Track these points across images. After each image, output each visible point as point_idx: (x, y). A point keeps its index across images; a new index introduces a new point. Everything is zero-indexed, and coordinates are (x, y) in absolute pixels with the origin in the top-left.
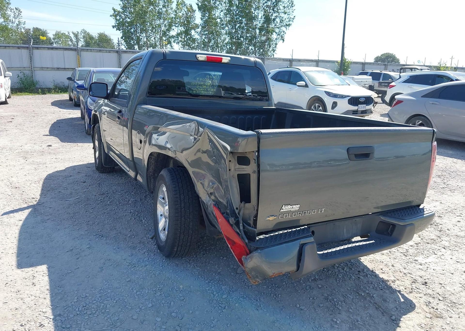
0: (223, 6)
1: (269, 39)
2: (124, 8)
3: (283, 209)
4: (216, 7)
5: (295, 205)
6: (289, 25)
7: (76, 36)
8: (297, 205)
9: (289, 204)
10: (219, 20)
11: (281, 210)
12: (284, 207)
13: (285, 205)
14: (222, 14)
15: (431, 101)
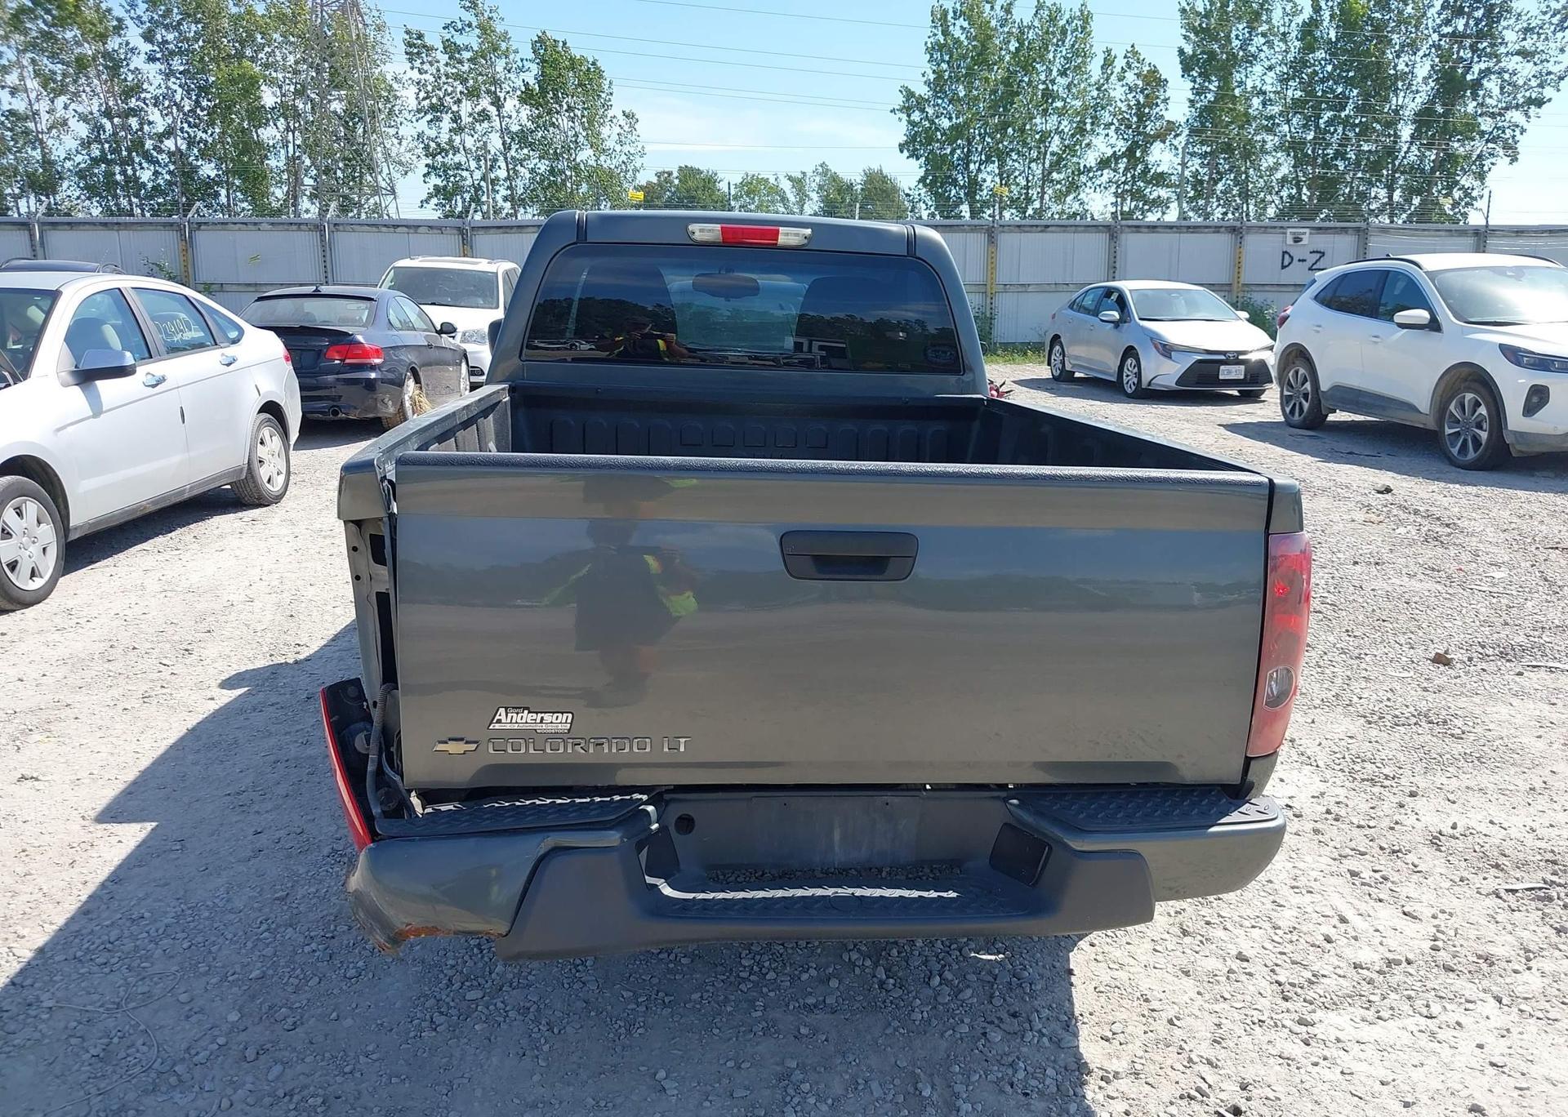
0: (1277, 49)
2: (938, 85)
3: (499, 721)
4: (1251, 59)
5: (554, 713)
6: (1539, 103)
7: (798, 183)
8: (560, 715)
9: (525, 709)
11: (491, 723)
12: (504, 714)
13: (506, 708)
14: (1270, 77)
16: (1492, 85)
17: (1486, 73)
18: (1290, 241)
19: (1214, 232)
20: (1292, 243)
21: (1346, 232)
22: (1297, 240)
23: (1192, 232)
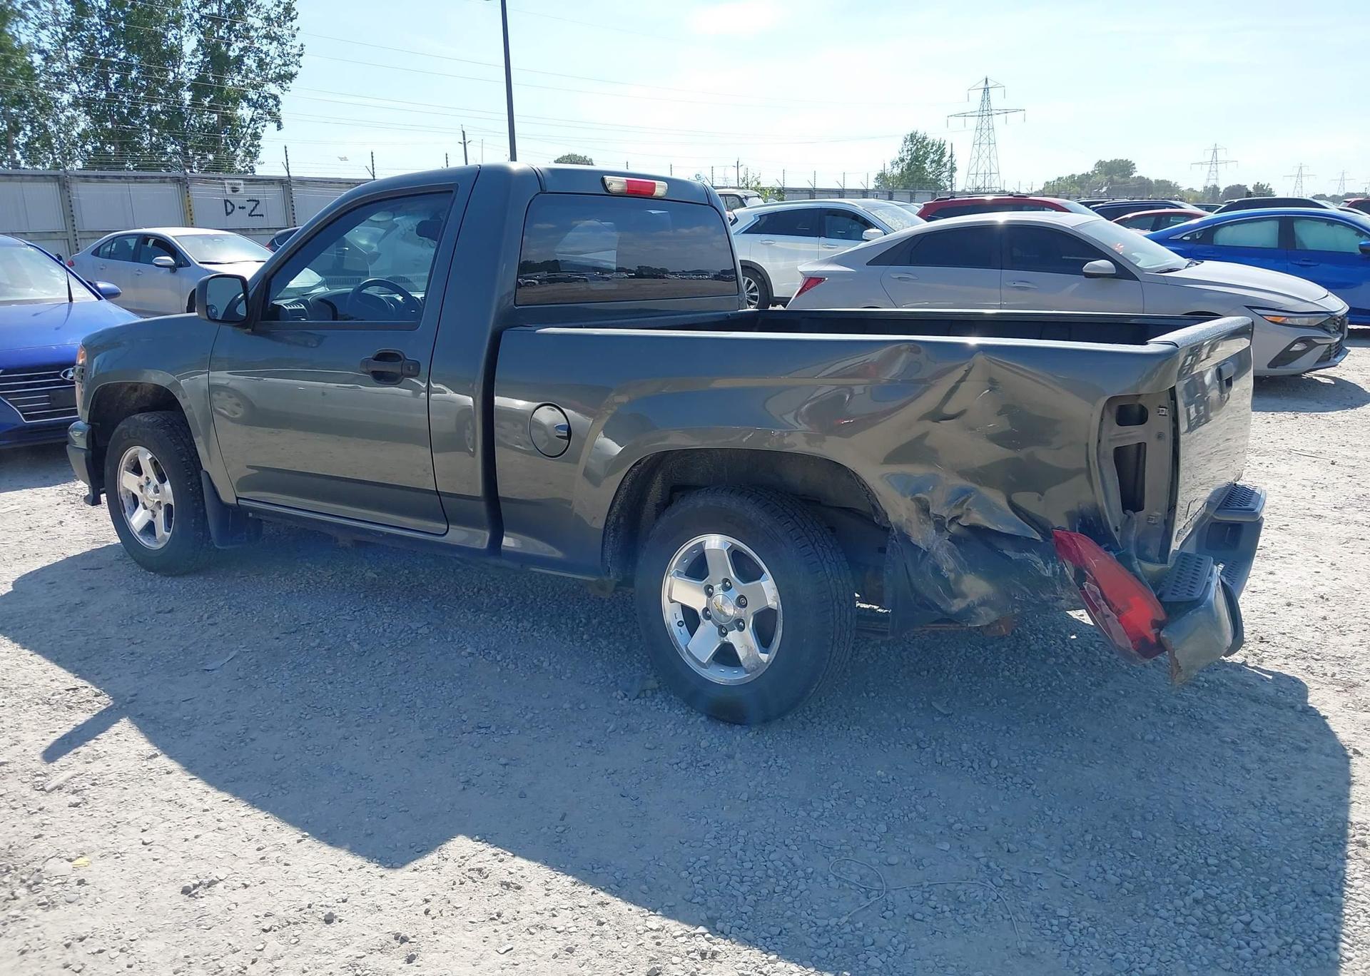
1: (227, 120)
4: (18, 14)
6: (291, 76)
10: (37, 59)
14: (45, 36)
15: (895, 271)
16: (250, 62)
17: (245, 49)
18: (229, 190)
19: (160, 182)
20: (231, 193)
21: (273, 184)
22: (235, 190)
23: (141, 182)
